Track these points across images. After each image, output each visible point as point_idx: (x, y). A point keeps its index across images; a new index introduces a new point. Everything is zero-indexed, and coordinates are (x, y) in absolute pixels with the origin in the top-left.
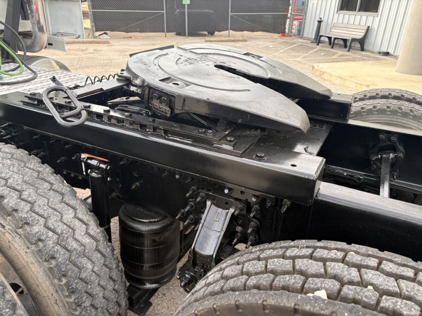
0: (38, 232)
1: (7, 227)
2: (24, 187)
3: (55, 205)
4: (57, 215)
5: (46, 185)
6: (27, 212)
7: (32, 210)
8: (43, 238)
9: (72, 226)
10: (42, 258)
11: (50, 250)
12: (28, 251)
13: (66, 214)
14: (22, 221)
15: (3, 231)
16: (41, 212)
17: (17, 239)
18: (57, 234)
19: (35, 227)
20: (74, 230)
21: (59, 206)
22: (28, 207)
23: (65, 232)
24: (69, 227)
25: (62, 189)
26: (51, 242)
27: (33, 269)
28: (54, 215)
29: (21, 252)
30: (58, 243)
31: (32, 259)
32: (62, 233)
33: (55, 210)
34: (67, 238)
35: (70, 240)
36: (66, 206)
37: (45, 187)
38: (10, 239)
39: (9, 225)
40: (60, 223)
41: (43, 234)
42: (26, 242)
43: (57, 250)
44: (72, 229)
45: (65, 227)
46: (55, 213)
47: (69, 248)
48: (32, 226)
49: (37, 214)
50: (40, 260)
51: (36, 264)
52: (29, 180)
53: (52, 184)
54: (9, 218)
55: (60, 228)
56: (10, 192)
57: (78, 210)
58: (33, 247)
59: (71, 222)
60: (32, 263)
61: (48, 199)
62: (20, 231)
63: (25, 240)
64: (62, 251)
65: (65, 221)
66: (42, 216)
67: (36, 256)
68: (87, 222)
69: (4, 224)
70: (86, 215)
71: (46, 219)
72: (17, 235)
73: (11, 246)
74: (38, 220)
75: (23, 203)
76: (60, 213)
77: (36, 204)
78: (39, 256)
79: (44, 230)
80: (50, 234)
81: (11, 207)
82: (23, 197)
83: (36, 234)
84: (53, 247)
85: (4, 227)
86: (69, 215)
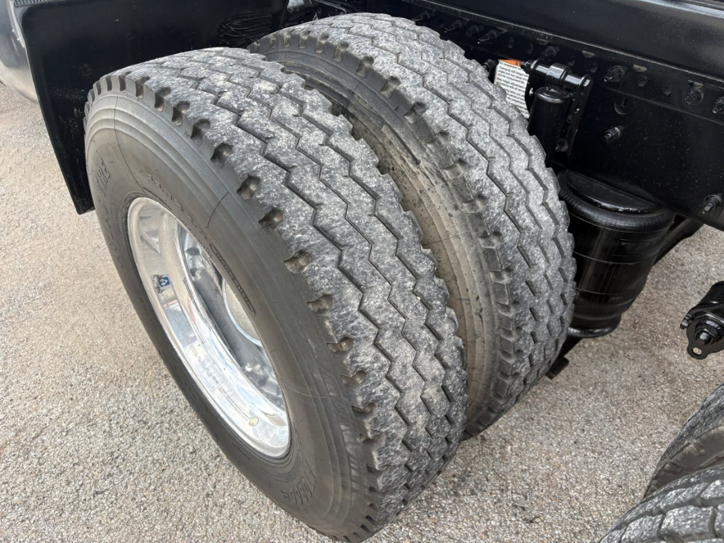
0: (479, 180)
1: (423, 164)
2: (452, 94)
3: (501, 137)
4: (504, 158)
5: (484, 98)
6: (462, 141)
7: (468, 138)
8: (486, 193)
9: (525, 183)
10: (476, 230)
11: (495, 219)
12: (454, 212)
13: (517, 159)
14: (455, 155)
15: (415, 169)
16: (481, 145)
17: (438, 188)
18: (504, 191)
19: (474, 171)
20: (527, 192)
21: (507, 142)
22: (461, 133)
23: (515, 191)
24: (521, 183)
25: (508, 110)
26: (497, 204)
27: (456, 247)
28: (500, 156)
29: (440, 213)
30: (505, 210)
31: (457, 229)
32: (511, 193)
33: (502, 147)
34: (518, 204)
35: (522, 208)
36: (516, 145)
37: (482, 100)
38: (426, 187)
39: (428, 159)
40: (509, 174)
41: (486, 187)
42: (455, 196)
43: (504, 221)
44: (525, 189)
45: (516, 183)
46: (502, 152)
47: (520, 223)
48: (470, 167)
49: (476, 146)
50: (473, 234)
51: (463, 240)
52: (457, 82)
53: (491, 98)
54: (430, 146)
55: (508, 182)
56: (433, 98)
57: (533, 157)
58: (466, 208)
59: (524, 175)
60: (457, 237)
61: (490, 125)
62: (447, 173)
63: (453, 191)
64: (511, 226)
65: (516, 172)
66: (483, 154)
67: (466, 225)
68: (544, 183)
69: (419, 158)
70: (544, 170)
71: (490, 161)
72: (440, 181)
73: (424, 200)
74: (478, 159)
75: (454, 123)
76: (508, 154)
77: (473, 130)
78: (473, 225)
79: (488, 181)
80: (495, 189)
81: (438, 126)
82: (453, 111)
83: (475, 183)
84: (499, 214)
85: (417, 162)
86: (520, 162)
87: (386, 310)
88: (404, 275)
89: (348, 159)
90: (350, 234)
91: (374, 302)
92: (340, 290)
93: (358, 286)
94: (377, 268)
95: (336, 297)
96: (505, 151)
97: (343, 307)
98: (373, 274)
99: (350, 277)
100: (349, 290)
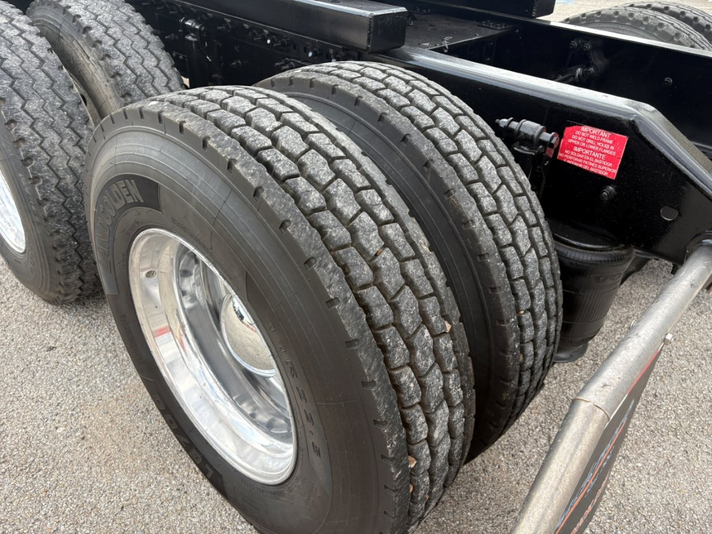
0: (117, 66)
1: (91, 58)
2: (112, 25)
3: (139, 48)
4: (138, 58)
5: (134, 29)
6: (110, 46)
7: (114, 45)
8: (121, 72)
9: (152, 73)
10: (119, 93)
11: (126, 86)
12: (107, 84)
13: (147, 60)
14: (104, 52)
15: (88, 62)
16: (123, 50)
17: (99, 71)
18: (136, 74)
19: (115, 61)
20: (154, 78)
21: (142, 51)
22: (111, 42)
23: (144, 75)
24: (149, 72)
25: (149, 37)
26: (129, 79)
27: (111, 104)
28: (135, 57)
29: (102, 84)
30: (135, 83)
31: (110, 93)
32: (141, 76)
33: (138, 53)
34: (145, 82)
35: (148, 85)
36: (149, 54)
37: (132, 30)
38: (94, 71)
39: (93, 56)
40: (140, 66)
41: (122, 70)
42: (107, 74)
43: (134, 89)
44: (152, 76)
45: (145, 71)
46: (137, 55)
47: (146, 92)
48: (113, 58)
49: (120, 50)
50: (118, 95)
51: (114, 100)
52: (118, 21)
53: (139, 31)
54: (93, 49)
55: (139, 70)
56: (98, 25)
57: (161, 62)
58: (112, 81)
59: (152, 69)
60: (111, 98)
61: (133, 42)
62: (102, 62)
63: (106, 72)
65: (146, 66)
66: (124, 54)
67: (114, 91)
68: (169, 76)
69: (89, 55)
70: (169, 69)
71: (127, 58)
72: (99, 67)
73: (94, 78)
74: (119, 56)
75: (107, 37)
76: (142, 57)
77: (119, 42)
78: (117, 90)
79: (124, 67)
80: (129, 72)
81: (96, 38)
82: (108, 32)
83: (115, 67)
84: (130, 84)
85: (88, 58)
86: (151, 62)
87: (40, 112)
88: (54, 98)
89: (30, 44)
90: (21, 74)
91: (31, 106)
92: (11, 97)
93: (23, 98)
94: (36, 92)
95: (8, 100)
96: (141, 56)
97: (11, 105)
98: (33, 94)
99: (18, 92)
100: (16, 98)
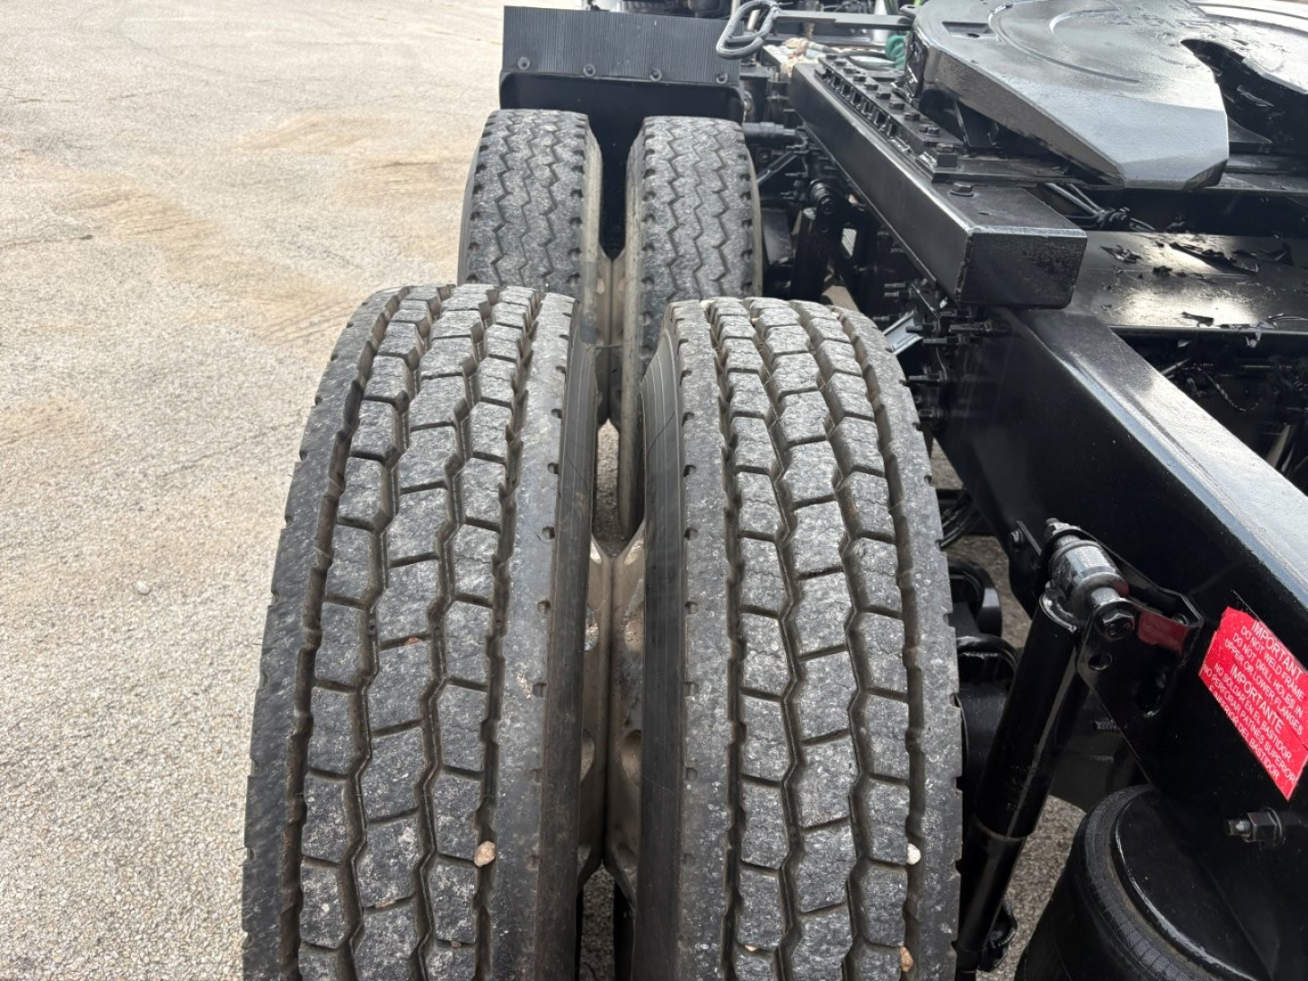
0: (655, 234)
2: (688, 172)
3: (704, 215)
4: (695, 229)
5: (717, 185)
6: (663, 203)
7: (671, 203)
8: (656, 245)
9: (704, 256)
10: (641, 275)
11: (653, 267)
12: (636, 257)
13: (708, 235)
14: (649, 209)
16: (679, 212)
17: (637, 236)
18: (677, 252)
19: (657, 226)
20: (702, 264)
22: (669, 198)
23: (688, 256)
24: (700, 254)
25: (733, 201)
26: (662, 257)
27: (630, 288)
28: (692, 226)
29: (631, 257)
30: (669, 265)
32: (682, 256)
33: (699, 221)
34: (685, 268)
35: (687, 272)
36: (718, 226)
37: (713, 185)
38: (631, 236)
39: (639, 214)
40: (691, 242)
41: (659, 241)
42: (641, 244)
43: (662, 273)
44: (702, 260)
45: (693, 250)
46: (696, 224)
47: (679, 282)
48: (658, 222)
49: (673, 212)
50: (640, 278)
51: (635, 283)
52: (703, 168)
53: (725, 187)
54: (644, 202)
55: (687, 247)
56: (667, 169)
57: (729, 242)
58: (642, 254)
59: (708, 250)
60: (632, 279)
61: (702, 203)
62: (643, 225)
63: (641, 240)
64: (667, 280)
65: (699, 244)
66: (676, 218)
67: (639, 270)
68: (729, 266)
69: (637, 211)
70: (735, 256)
71: (678, 225)
72: (639, 230)
74: (668, 220)
75: (668, 190)
76: (702, 229)
77: (681, 200)
78: (642, 270)
79: (664, 237)
80: (668, 246)
81: (652, 188)
82: (675, 183)
83: (652, 235)
84: (660, 266)
85: (635, 214)
86: (711, 239)
87: (513, 275)
88: (541, 260)
89: (556, 179)
90: (517, 217)
91: (506, 264)
92: (487, 244)
93: (501, 249)
94: (522, 245)
95: (481, 247)
96: (701, 226)
97: (482, 255)
98: (517, 247)
99: (499, 241)
100: (493, 248)
